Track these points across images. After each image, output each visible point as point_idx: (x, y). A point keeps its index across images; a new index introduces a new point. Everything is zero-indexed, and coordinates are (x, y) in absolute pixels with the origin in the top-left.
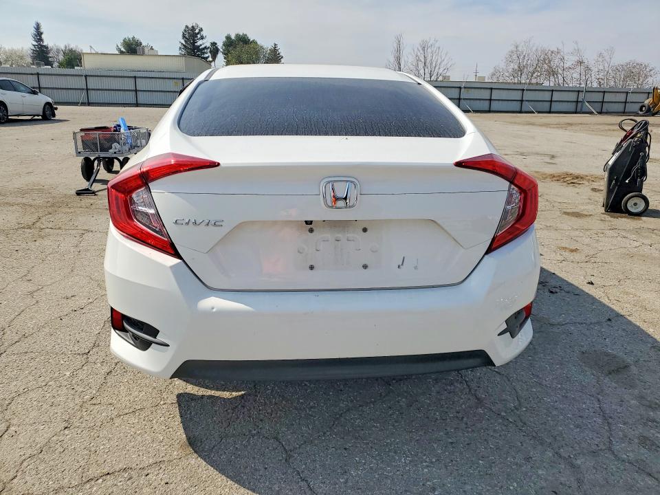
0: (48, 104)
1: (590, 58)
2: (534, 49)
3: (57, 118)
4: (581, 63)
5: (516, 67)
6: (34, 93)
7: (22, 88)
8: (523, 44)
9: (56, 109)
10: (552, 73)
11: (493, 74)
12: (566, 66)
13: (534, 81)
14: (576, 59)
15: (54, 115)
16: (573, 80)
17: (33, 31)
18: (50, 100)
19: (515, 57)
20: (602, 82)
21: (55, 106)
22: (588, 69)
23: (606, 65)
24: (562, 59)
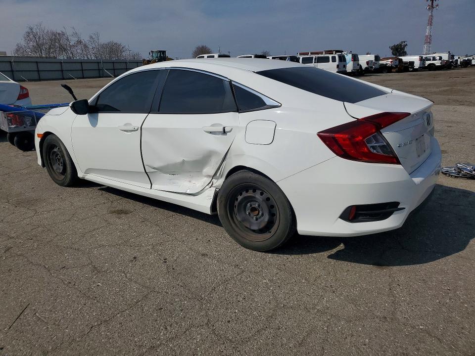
1: (85, 38)
2: (46, 31)
4: (81, 42)
5: (35, 44)
8: (36, 27)
10: (63, 49)
11: (17, 51)
12: (71, 44)
13: (52, 55)
14: (76, 39)
16: (78, 54)
19: (31, 36)
20: (97, 55)
22: (85, 46)
23: (96, 44)
24: (67, 39)
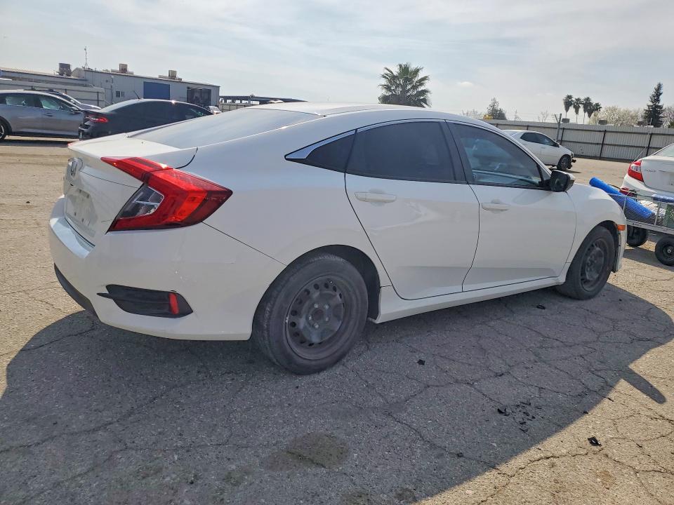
0: (566, 156)
3: (572, 169)
6: (555, 145)
7: (546, 141)
9: (574, 161)
15: (570, 166)
17: (652, 92)
18: (569, 153)
21: (574, 159)
